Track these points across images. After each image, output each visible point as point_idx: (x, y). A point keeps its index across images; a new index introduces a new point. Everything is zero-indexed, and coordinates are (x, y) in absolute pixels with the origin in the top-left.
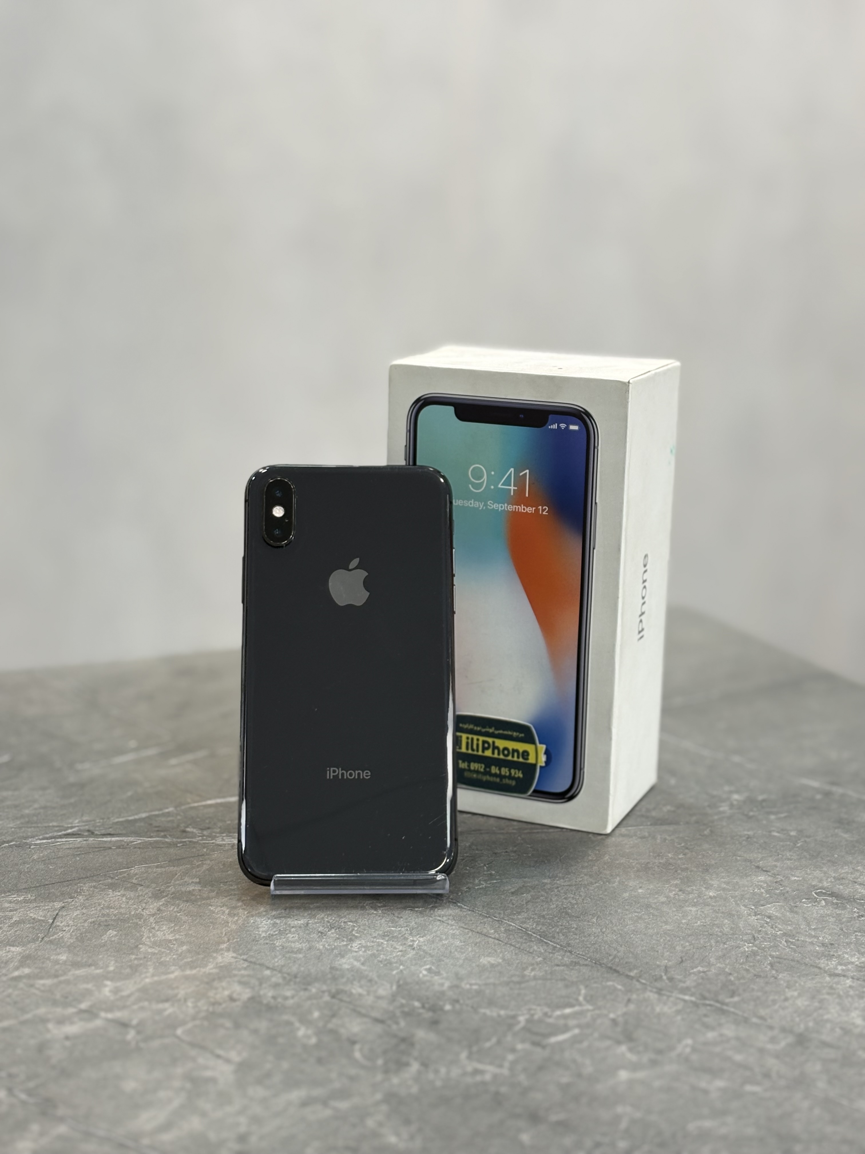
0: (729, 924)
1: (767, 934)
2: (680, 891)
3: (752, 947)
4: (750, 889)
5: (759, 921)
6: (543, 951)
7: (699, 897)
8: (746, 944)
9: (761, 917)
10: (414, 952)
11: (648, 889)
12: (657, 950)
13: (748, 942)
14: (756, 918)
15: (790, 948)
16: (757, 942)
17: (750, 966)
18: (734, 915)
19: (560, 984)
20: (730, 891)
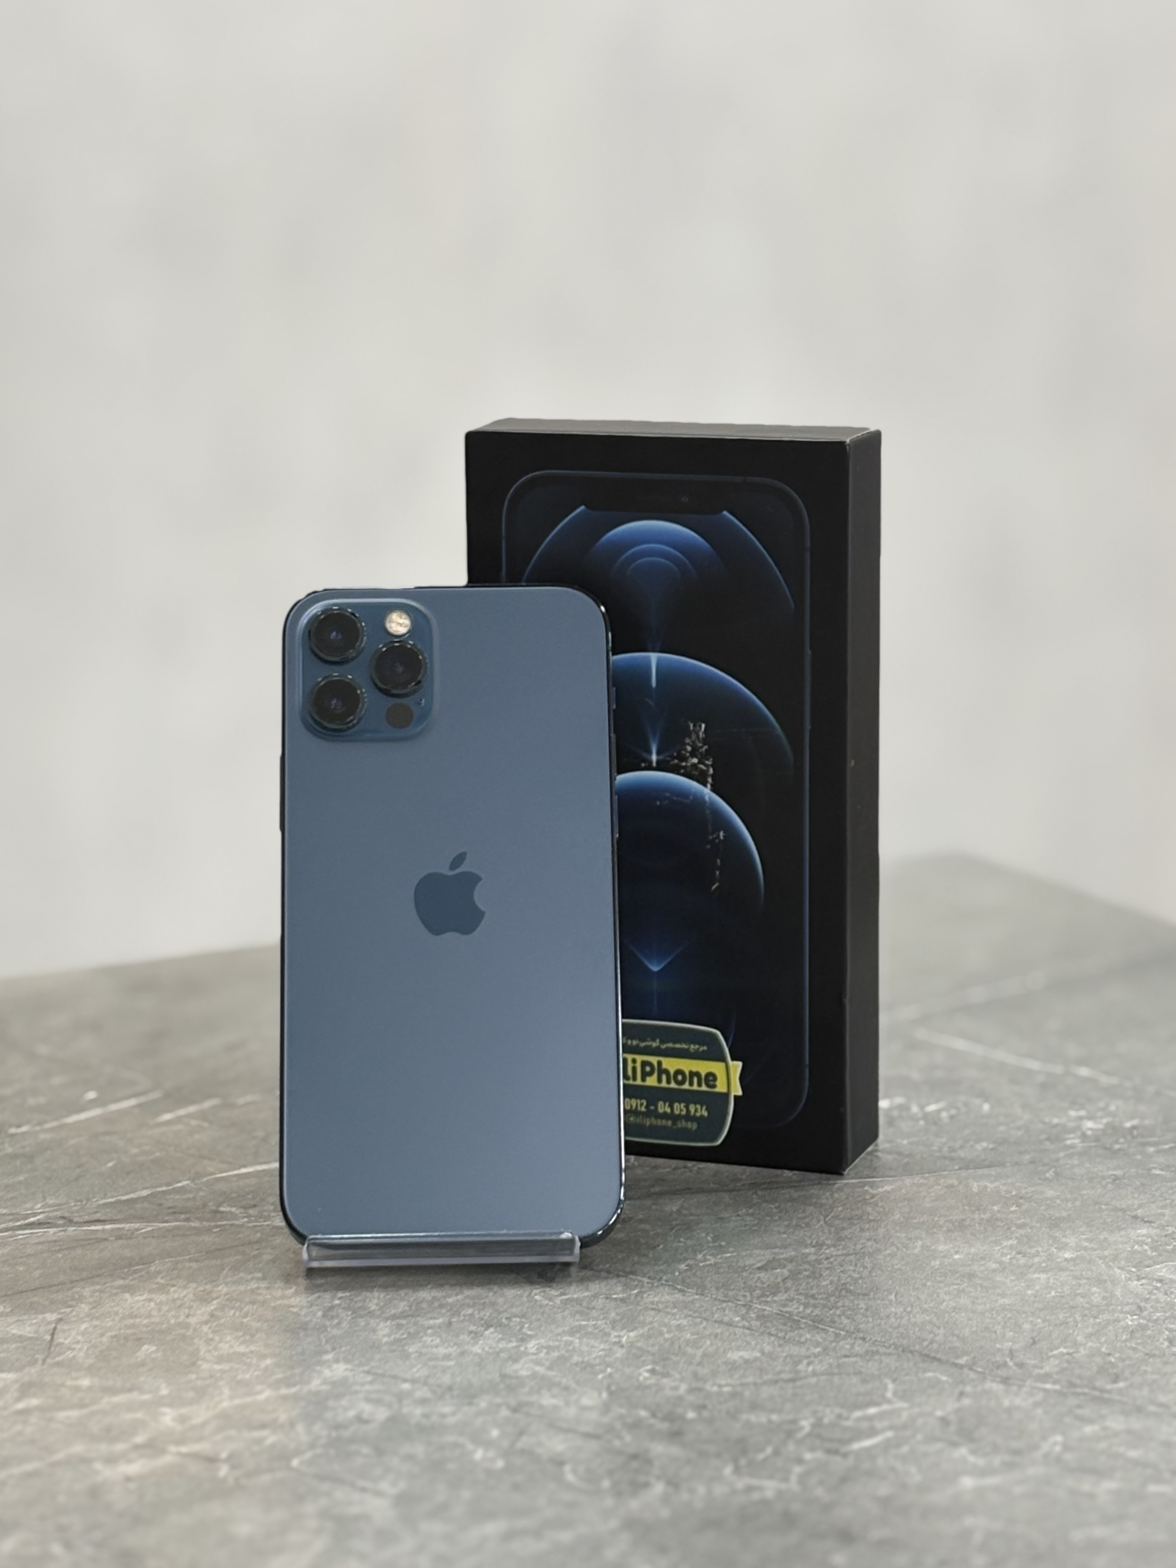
0: (1100, 1292)
1: (1158, 1302)
2: (1019, 1253)
3: (1138, 1319)
4: (1127, 1246)
5: (1145, 1287)
6: (820, 1340)
7: (1049, 1259)
8: (1129, 1316)
9: (1147, 1281)
10: (624, 1351)
11: (969, 1254)
12: (994, 1329)
13: (1132, 1314)
14: (1140, 1283)
16: (1145, 1313)
17: (1137, 1344)
18: (1105, 1281)
19: (855, 1380)
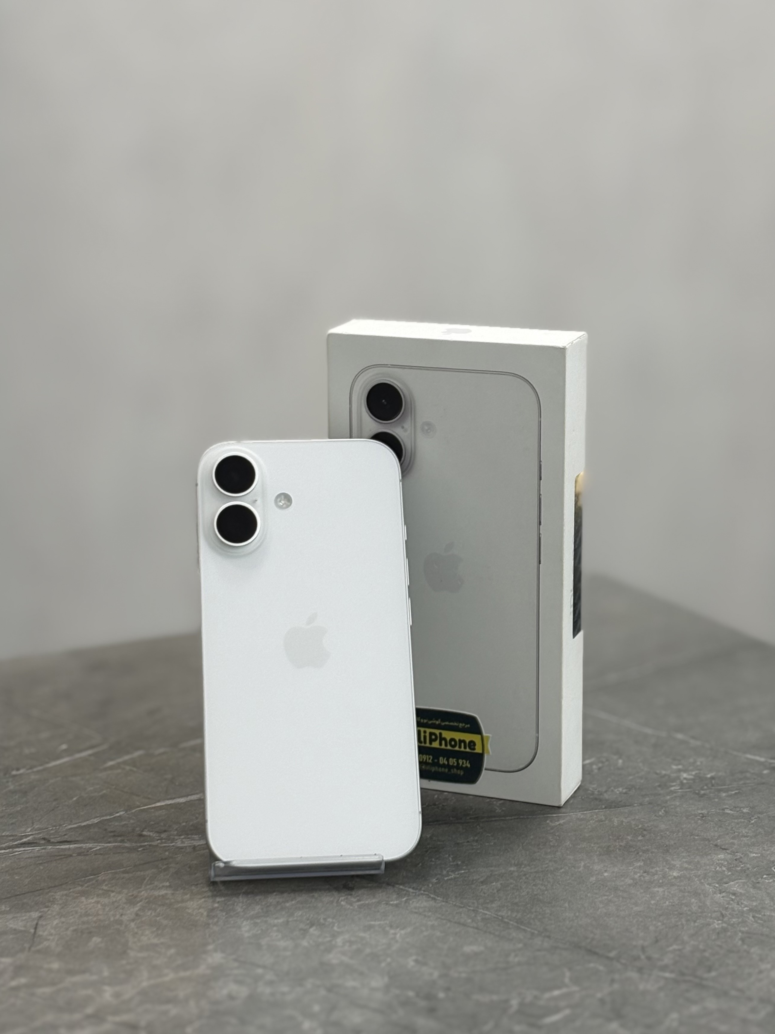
0: (697, 903)
1: (734, 910)
2: (645, 872)
3: (722, 923)
4: (712, 867)
5: (725, 898)
7: (664, 877)
8: (716, 921)
9: (726, 894)
10: (398, 944)
11: (613, 872)
13: (718, 919)
14: (721, 896)
15: (757, 923)
16: (726, 919)
20: (692, 870)
